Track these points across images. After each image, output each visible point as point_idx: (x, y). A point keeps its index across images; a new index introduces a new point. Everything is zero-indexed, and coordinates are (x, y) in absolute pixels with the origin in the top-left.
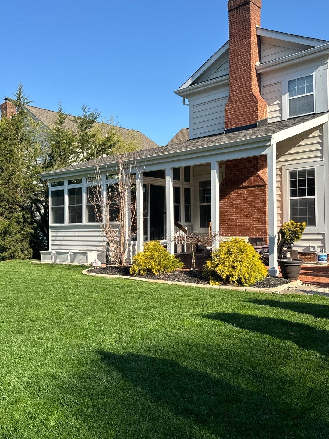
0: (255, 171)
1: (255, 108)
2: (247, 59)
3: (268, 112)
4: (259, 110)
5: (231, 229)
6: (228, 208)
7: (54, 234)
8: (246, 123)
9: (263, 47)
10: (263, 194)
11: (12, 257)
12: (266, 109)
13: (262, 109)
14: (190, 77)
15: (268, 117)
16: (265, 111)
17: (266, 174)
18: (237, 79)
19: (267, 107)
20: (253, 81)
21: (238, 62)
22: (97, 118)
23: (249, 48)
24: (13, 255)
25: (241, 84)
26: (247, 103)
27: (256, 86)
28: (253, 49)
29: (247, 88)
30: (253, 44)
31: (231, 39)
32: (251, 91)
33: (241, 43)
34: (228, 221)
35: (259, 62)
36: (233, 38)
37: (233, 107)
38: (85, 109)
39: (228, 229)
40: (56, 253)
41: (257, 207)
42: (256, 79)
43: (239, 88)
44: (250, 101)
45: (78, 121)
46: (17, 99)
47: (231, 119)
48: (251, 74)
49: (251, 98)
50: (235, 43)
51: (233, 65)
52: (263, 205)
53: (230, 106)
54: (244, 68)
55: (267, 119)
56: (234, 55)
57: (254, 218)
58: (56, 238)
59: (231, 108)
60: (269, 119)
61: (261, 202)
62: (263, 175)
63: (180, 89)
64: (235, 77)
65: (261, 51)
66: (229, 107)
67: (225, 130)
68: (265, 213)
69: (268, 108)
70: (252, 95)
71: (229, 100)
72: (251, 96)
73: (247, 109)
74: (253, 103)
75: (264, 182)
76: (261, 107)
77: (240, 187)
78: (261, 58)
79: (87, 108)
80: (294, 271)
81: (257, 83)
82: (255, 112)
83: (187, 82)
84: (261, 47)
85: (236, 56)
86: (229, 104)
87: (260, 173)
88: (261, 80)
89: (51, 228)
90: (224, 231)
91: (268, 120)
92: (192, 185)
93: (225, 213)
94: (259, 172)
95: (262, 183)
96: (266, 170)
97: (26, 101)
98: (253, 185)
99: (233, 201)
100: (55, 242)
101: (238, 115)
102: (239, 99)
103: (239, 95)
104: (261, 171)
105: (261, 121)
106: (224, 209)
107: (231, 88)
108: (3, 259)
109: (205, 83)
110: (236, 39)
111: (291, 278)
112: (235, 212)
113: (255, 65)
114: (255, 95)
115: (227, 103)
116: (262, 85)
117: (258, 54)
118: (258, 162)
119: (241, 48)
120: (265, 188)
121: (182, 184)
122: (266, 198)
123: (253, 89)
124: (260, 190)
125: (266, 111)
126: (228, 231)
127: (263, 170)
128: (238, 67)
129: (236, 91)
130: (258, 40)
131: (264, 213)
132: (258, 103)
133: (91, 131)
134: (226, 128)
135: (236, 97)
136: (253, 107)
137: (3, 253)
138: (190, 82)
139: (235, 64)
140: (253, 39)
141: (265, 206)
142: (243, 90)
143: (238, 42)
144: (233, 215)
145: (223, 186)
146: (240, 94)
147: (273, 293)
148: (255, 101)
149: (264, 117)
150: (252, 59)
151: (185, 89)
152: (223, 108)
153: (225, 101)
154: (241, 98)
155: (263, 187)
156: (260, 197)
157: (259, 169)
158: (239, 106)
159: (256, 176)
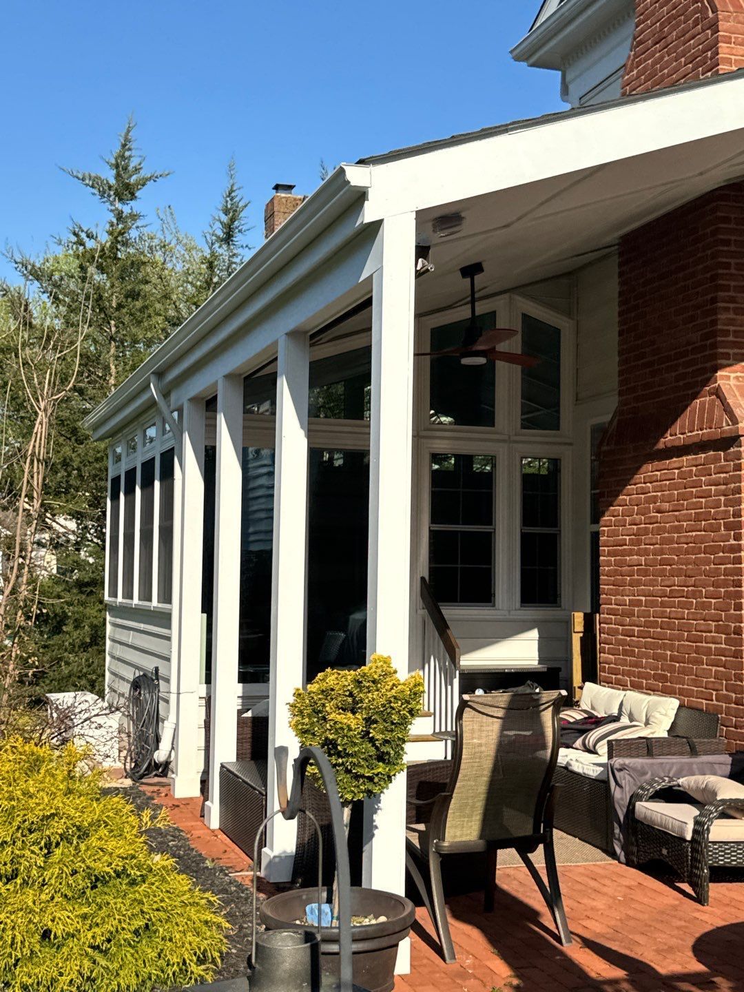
0: (707, 365)
1: (709, 53)
5: (633, 653)
6: (623, 553)
10: (733, 486)
26: (687, 36)
34: (623, 614)
37: (645, 70)
39: (625, 653)
41: (714, 551)
44: (696, 23)
49: (697, 11)
52: (732, 542)
53: (637, 66)
59: (638, 76)
61: (727, 526)
63: (538, 24)
66: (635, 72)
71: (634, 38)
74: (703, 30)
75: (734, 421)
77: (661, 451)
86: (636, 56)
87: (730, 378)
93: (616, 573)
94: (719, 373)
95: (727, 426)
99: (638, 518)
102: (662, 27)
106: (615, 554)
112: (646, 573)
115: (629, 57)
118: (716, 322)
120: (739, 456)
121: (504, 441)
124: (723, 463)
131: (734, 584)
132: (722, 25)
135: (654, 19)
136: (704, 51)
144: (639, 583)
154: (669, 21)
155: (732, 450)
156: (723, 498)
157: (727, 356)
158: (662, 58)
159: (711, 394)
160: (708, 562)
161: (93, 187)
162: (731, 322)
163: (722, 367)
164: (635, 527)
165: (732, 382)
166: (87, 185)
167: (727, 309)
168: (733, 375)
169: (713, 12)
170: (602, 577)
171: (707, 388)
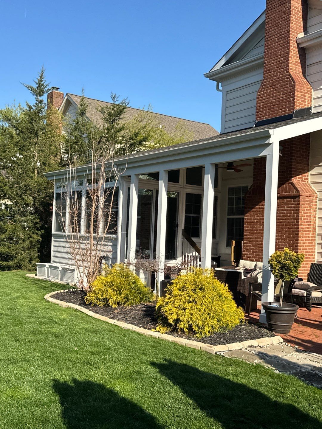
0: (289, 176)
1: (291, 93)
2: (285, 30)
3: (313, 98)
4: (297, 96)
5: (256, 252)
6: (254, 225)
7: (57, 244)
8: (281, 114)
9: (310, 14)
10: (296, 208)
11: (19, 267)
12: (310, 95)
13: (302, 95)
14: (223, 56)
15: (313, 105)
16: (307, 98)
17: (305, 181)
18: (273, 56)
19: (311, 92)
20: (291, 58)
21: (275, 34)
22: (125, 108)
23: (288, 16)
24: (19, 264)
25: (276, 62)
26: (283, 87)
27: (297, 65)
28: (294, 17)
29: (284, 67)
30: (294, 9)
31: (268, 5)
32: (288, 72)
33: (279, 10)
34: (253, 241)
35: (303, 33)
36: (270, 3)
37: (266, 93)
38: (115, 97)
39: (253, 252)
40: (49, 267)
41: (289, 225)
42: (298, 55)
43: (274, 68)
44: (287, 84)
45: (106, 111)
46: (37, 86)
47: (263, 108)
48: (289, 49)
49: (287, 81)
50: (272, 10)
51: (269, 39)
52: (295, 223)
53: (263, 91)
54: (281, 42)
55: (310, 108)
56: (270, 25)
57: (284, 239)
58: (58, 249)
59: (263, 94)
60: (314, 107)
61: (294, 219)
62: (300, 182)
63: (212, 71)
64: (271, 53)
65: (308, 18)
66: (262, 93)
67: (255, 123)
68: (298, 234)
69: (313, 93)
70: (290, 76)
71: (262, 83)
72: (288, 78)
73: (282, 94)
74: (289, 87)
75: (298, 191)
76: (301, 92)
78: (308, 28)
79: (117, 96)
80: (281, 322)
81: (299, 61)
82: (291, 99)
83: (220, 62)
84: (308, 13)
85: (272, 27)
86: (262, 88)
87: (294, 180)
88: (306, 57)
89: (53, 236)
90: (248, 253)
91: (313, 109)
92: (220, 192)
93: (251, 230)
94: (292, 179)
95: (295, 193)
96: (305, 176)
97: (47, 89)
98: (284, 196)
99: (260, 215)
100: (57, 253)
101: (272, 103)
102: (274, 82)
103: (274, 77)
104: (298, 177)
105: (300, 110)
106: (250, 225)
107: (265, 68)
108: (2, 268)
109: (239, 63)
110: (274, 5)
111: (278, 331)
113: (297, 38)
114: (292, 76)
115: (260, 88)
116: (307, 63)
117: (302, 23)
118: (291, 165)
119: (279, 16)
120: (299, 201)
122: (300, 214)
123: (291, 69)
124: (293, 202)
125: (311, 97)
126: (253, 254)
127: (300, 176)
128: (274, 41)
129: (270, 71)
130: (302, 5)
131: (296, 234)
132: (296, 87)
133: (120, 123)
134: (257, 120)
135: (271, 79)
136: (289, 92)
137: (9, 262)
138: (223, 61)
139: (271, 37)
140: (295, 3)
141: (298, 225)
142: (279, 70)
143: (276, 9)
145: (249, 195)
146: (276, 76)
147: (216, 353)
148: (291, 84)
149: (305, 105)
150: (291, 30)
151: (216, 71)
152: (255, 96)
153: (258, 87)
154: (277, 81)
155: (296, 199)
156: (292, 212)
157: (294, 174)
158: (273, 91)
159: (289, 184)
160: (287, 228)
161: (31, 90)
162: (295, 165)
163: (293, 177)
164: (259, 218)
165: (295, 181)
166: (30, 90)
167: (294, 162)
168: (295, 179)
169: (293, 82)
170: (244, 231)
171: (288, 182)
